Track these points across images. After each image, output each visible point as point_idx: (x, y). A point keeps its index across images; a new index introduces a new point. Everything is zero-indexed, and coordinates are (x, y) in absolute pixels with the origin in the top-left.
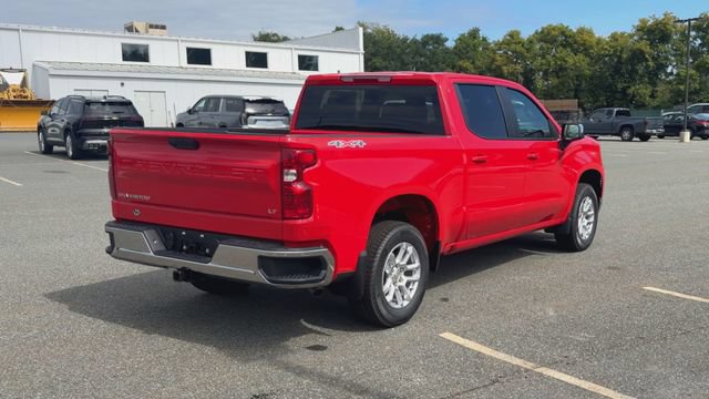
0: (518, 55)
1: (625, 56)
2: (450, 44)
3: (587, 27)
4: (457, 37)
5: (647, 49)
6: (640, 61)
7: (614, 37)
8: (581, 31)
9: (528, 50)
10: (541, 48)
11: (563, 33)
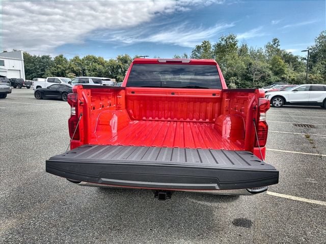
0: (80, 64)
1: (115, 66)
2: (53, 59)
3: (102, 57)
4: (55, 57)
5: (121, 65)
6: (119, 68)
7: (111, 61)
8: (99, 58)
9: (83, 63)
10: (87, 63)
11: (94, 58)
